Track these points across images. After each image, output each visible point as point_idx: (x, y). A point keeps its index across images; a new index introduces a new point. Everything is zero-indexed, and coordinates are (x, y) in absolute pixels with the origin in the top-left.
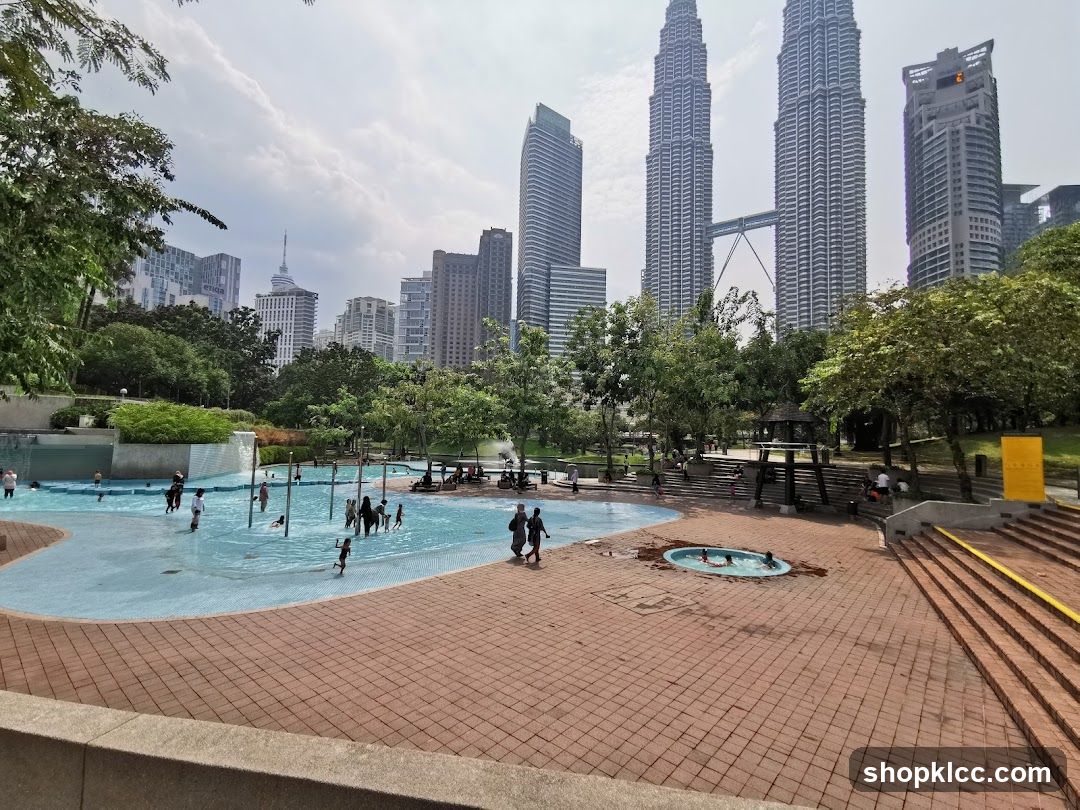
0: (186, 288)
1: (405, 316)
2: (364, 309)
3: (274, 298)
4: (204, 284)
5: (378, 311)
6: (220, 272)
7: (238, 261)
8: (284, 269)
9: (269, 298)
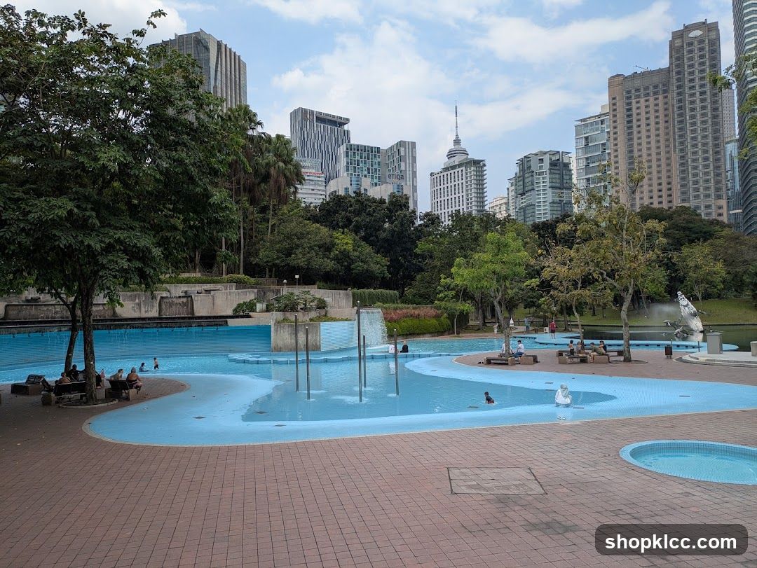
0: (376, 181)
1: (583, 163)
2: (535, 166)
3: (445, 174)
4: (388, 173)
5: (551, 164)
6: (401, 159)
7: (414, 144)
8: (457, 141)
9: (442, 175)
